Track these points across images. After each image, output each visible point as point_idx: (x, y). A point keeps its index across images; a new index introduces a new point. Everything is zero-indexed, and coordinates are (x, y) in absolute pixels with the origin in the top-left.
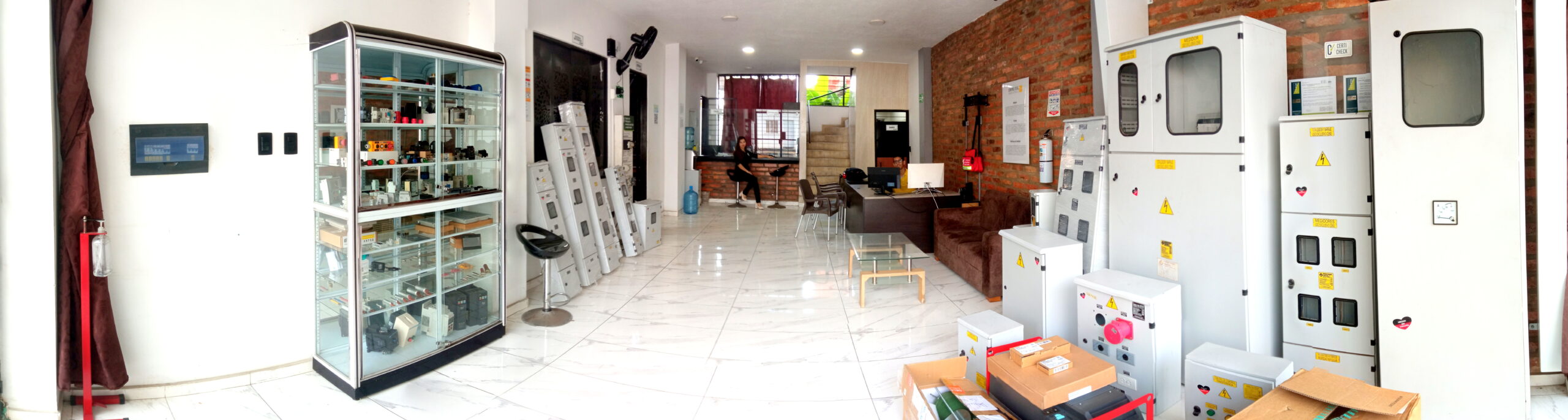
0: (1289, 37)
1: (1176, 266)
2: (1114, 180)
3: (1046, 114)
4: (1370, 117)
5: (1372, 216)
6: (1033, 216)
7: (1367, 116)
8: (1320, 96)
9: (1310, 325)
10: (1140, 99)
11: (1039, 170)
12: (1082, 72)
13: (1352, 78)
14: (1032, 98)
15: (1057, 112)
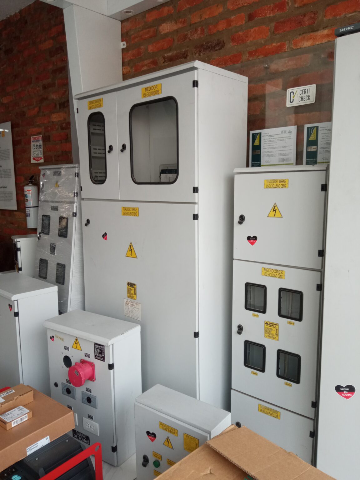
0: (252, 85)
1: (139, 306)
2: (86, 225)
3: (30, 160)
4: (327, 170)
5: (321, 271)
6: (16, 261)
7: (325, 169)
8: (280, 147)
9: (254, 373)
10: (107, 149)
11: (26, 215)
12: (62, 118)
13: (314, 127)
14: (15, 143)
15: (41, 158)
